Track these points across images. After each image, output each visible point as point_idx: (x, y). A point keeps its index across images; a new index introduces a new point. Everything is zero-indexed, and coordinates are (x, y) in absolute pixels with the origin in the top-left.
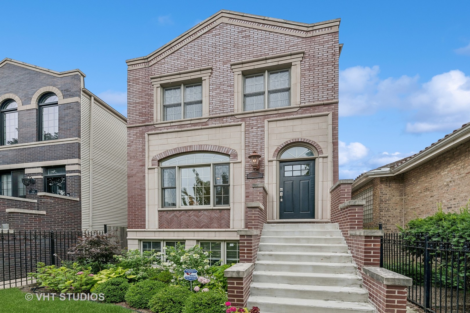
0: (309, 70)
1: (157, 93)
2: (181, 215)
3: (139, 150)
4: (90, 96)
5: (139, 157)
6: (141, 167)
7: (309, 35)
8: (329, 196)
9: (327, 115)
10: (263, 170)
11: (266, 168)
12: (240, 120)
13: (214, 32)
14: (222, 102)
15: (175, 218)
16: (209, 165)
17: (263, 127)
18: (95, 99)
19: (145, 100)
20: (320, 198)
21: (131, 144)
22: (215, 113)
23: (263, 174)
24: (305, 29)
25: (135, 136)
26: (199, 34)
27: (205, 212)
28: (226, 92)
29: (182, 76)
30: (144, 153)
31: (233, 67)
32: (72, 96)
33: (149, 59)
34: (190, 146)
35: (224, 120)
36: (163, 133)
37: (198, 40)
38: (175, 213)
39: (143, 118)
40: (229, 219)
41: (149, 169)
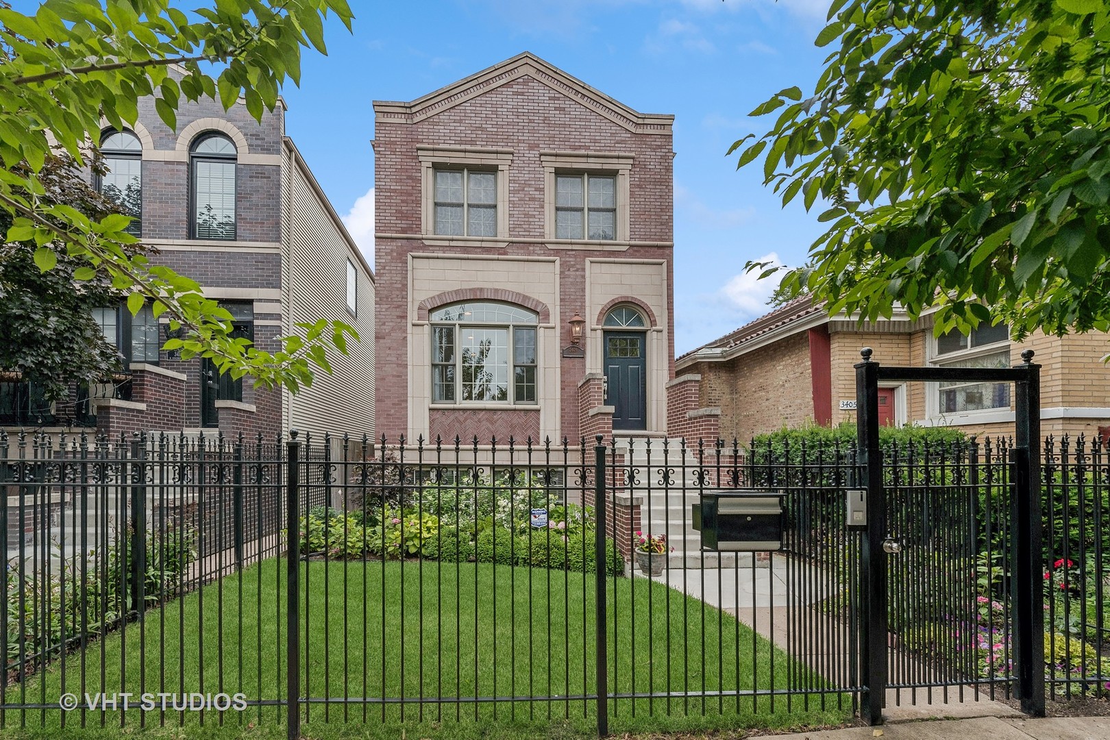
0: (640, 187)
1: (427, 176)
2: (466, 419)
3: (395, 286)
4: (290, 152)
5: (396, 299)
6: (399, 320)
7: (639, 131)
8: (665, 393)
9: (661, 264)
10: (584, 345)
11: (588, 341)
12: (552, 252)
13: (516, 88)
14: (527, 215)
15: (457, 425)
16: (507, 327)
17: (584, 270)
18: (296, 159)
19: (406, 188)
20: (654, 398)
21: (382, 271)
22: (517, 233)
23: (584, 352)
24: (635, 119)
25: (389, 257)
26: (494, 86)
27: (504, 415)
28: (533, 199)
29: (468, 155)
30: (404, 293)
31: (543, 158)
32: (267, 150)
33: (414, 110)
34: (481, 290)
35: (531, 248)
36: (438, 258)
37: (492, 96)
38: (457, 414)
39: (403, 222)
40: (539, 429)
41: (413, 325)
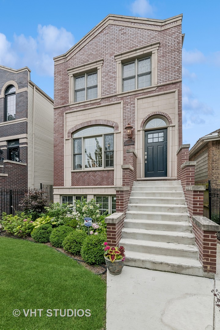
0: (163, 56)
1: (71, 80)
2: (84, 176)
3: (60, 126)
4: (33, 86)
5: (60, 131)
6: (61, 139)
7: (163, 28)
8: (176, 158)
9: (174, 92)
10: (134, 139)
11: (136, 137)
12: (120, 99)
13: (105, 32)
14: (109, 85)
15: (81, 178)
16: (101, 136)
17: (134, 104)
18: (36, 88)
19: (64, 87)
20: (170, 160)
21: (56, 121)
22: (105, 94)
23: (134, 142)
24: (160, 24)
25: (58, 115)
26: (96, 34)
27: (99, 173)
28: (111, 78)
29: (86, 67)
30: (63, 128)
31: (116, 58)
32: (23, 87)
33: (67, 56)
34: (90, 121)
35: (111, 99)
36: (74, 112)
37: (95, 39)
38: (81, 174)
39: (63, 101)
40: (113, 178)
41: (66, 140)
